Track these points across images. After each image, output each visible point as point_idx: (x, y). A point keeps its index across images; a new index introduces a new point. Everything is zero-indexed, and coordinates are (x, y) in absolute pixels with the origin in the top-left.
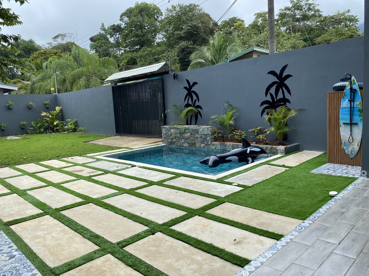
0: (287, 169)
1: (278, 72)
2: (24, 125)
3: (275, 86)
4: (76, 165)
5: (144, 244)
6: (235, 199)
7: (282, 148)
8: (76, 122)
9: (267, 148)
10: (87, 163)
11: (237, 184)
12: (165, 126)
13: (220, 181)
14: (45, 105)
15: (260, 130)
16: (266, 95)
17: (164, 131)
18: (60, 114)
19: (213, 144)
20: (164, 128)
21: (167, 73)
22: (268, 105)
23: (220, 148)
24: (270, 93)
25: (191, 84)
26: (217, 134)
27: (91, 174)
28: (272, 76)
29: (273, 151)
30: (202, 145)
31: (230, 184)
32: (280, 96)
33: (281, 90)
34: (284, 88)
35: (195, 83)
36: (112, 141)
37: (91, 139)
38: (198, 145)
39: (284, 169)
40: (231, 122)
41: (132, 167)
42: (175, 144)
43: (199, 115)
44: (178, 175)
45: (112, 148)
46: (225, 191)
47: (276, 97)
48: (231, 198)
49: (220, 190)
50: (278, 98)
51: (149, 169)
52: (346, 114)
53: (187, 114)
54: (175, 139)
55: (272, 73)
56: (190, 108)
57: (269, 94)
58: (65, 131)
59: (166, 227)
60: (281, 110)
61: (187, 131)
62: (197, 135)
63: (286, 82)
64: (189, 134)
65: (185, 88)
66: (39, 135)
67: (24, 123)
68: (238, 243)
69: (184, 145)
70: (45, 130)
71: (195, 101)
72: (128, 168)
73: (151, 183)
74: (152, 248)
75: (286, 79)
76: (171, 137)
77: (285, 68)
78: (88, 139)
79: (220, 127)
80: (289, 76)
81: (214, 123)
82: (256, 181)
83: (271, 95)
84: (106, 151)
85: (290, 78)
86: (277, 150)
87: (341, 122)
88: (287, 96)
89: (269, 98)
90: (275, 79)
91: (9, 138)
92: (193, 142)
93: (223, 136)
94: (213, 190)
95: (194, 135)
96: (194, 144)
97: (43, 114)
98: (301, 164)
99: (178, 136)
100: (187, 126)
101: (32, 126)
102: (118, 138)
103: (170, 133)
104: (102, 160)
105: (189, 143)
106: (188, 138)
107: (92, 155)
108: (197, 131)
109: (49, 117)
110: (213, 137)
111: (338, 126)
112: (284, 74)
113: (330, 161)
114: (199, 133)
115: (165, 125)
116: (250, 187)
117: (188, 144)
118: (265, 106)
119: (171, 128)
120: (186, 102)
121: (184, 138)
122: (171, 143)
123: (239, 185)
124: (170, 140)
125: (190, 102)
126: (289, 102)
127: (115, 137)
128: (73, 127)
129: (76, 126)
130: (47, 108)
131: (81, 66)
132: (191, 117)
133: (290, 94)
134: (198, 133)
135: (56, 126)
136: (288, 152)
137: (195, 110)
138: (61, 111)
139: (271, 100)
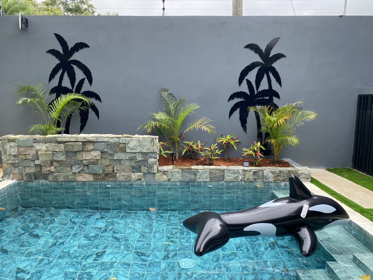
1: (263, 48)
16: (240, 82)
17: (9, 148)
19: (164, 172)
20: (11, 141)
22: (242, 100)
23: (180, 178)
24: (247, 80)
25: (71, 45)
28: (252, 52)
30: (135, 176)
32: (264, 85)
33: (265, 77)
34: (271, 74)
35: (80, 46)
38: (121, 176)
42: (51, 178)
43: (91, 111)
47: (257, 88)
50: (260, 89)
54: (52, 165)
55: (253, 47)
56: (70, 96)
57: (245, 82)
61: (90, 147)
62: (121, 156)
63: (276, 65)
64: (95, 153)
65: (53, 52)
69: (80, 178)
71: (82, 82)
75: (275, 61)
76: (37, 162)
80: (279, 56)
83: (249, 83)
85: (282, 59)
86: (299, 175)
89: (245, 88)
90: (257, 58)
95: (112, 155)
99: (62, 158)
105: (95, 174)
106: (95, 162)
108: (120, 147)
112: (273, 53)
114: (128, 151)
117: (91, 176)
118: (237, 100)
121: (79, 163)
124: (30, 171)
125: (66, 83)
126: (278, 96)
133: (280, 84)
134: (123, 150)
137: (82, 101)
139: (248, 92)
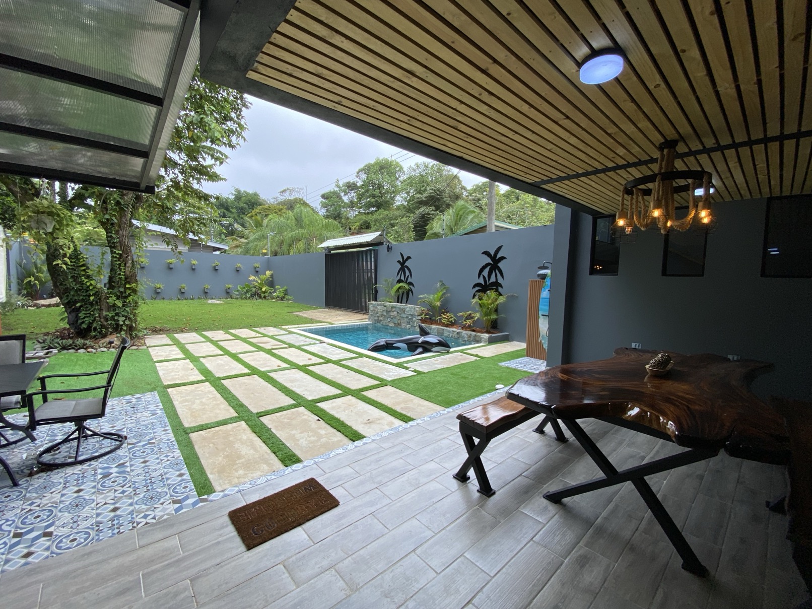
0: (478, 359)
1: (492, 253)
2: (229, 288)
3: (489, 268)
4: (265, 335)
5: (281, 416)
6: (400, 383)
7: (486, 336)
8: (286, 290)
9: (471, 335)
10: (276, 336)
11: (412, 369)
12: (373, 302)
13: (398, 365)
14: (255, 268)
15: (470, 314)
16: (479, 277)
17: (371, 307)
18: (271, 279)
20: (372, 304)
21: (382, 244)
22: (480, 288)
25: (405, 258)
26: (425, 315)
27: (274, 347)
28: (486, 256)
29: (477, 339)
30: (408, 326)
31: (407, 368)
32: (493, 279)
33: (494, 273)
34: (497, 271)
35: (409, 258)
36: (318, 314)
37: (297, 310)
38: (403, 325)
39: (475, 358)
40: (438, 304)
41: (321, 343)
42: (381, 323)
43: (410, 292)
44: (361, 355)
45: (312, 321)
46: (396, 375)
47: (489, 280)
48: (396, 382)
49: (391, 374)
50: (490, 282)
51: (336, 346)
52: (545, 305)
53: (398, 290)
54: (382, 317)
55: (486, 253)
56: (401, 284)
57: (482, 276)
58: (274, 298)
59: (312, 403)
60: (492, 294)
61: (394, 310)
62: (403, 315)
63: (500, 265)
64: (395, 313)
65: (399, 262)
66: (244, 301)
67: (230, 286)
68: (369, 423)
69: (390, 325)
70: (252, 296)
71: (408, 276)
72: (315, 344)
73: (328, 361)
74: (286, 420)
75: (500, 262)
76: (378, 315)
77: (499, 248)
78: (294, 310)
79: (430, 308)
80: (503, 258)
81: (423, 304)
82: (436, 367)
83: (484, 277)
84: (305, 324)
85: (504, 260)
86: (481, 338)
87: (540, 313)
88: (500, 280)
89: (481, 281)
90: (489, 261)
91: (210, 301)
92: (399, 322)
93: (430, 319)
94: (386, 373)
95: (400, 314)
96: (399, 324)
97: (251, 278)
98: (497, 355)
99: (385, 314)
100: (394, 304)
101: (238, 291)
102: (324, 311)
103: (376, 310)
104: (294, 333)
105: (394, 323)
106: (395, 317)
107: (287, 327)
108: (403, 311)
109: (258, 282)
110: (420, 318)
111: (538, 318)
112: (499, 256)
113: (528, 355)
114: (406, 313)
115: (376, 300)
116: (424, 373)
118: (477, 288)
119: (378, 305)
120: (398, 278)
121: (390, 317)
122: (378, 321)
123: (415, 371)
124: (376, 318)
125: (402, 278)
126: (501, 287)
127: (324, 310)
128: (282, 295)
129: (285, 294)
130: (257, 272)
131: (301, 227)
132: (403, 294)
133: (503, 277)
134: (404, 312)
135: (265, 292)
136: (491, 341)
137: (407, 287)
138: (272, 276)
139: (483, 283)
